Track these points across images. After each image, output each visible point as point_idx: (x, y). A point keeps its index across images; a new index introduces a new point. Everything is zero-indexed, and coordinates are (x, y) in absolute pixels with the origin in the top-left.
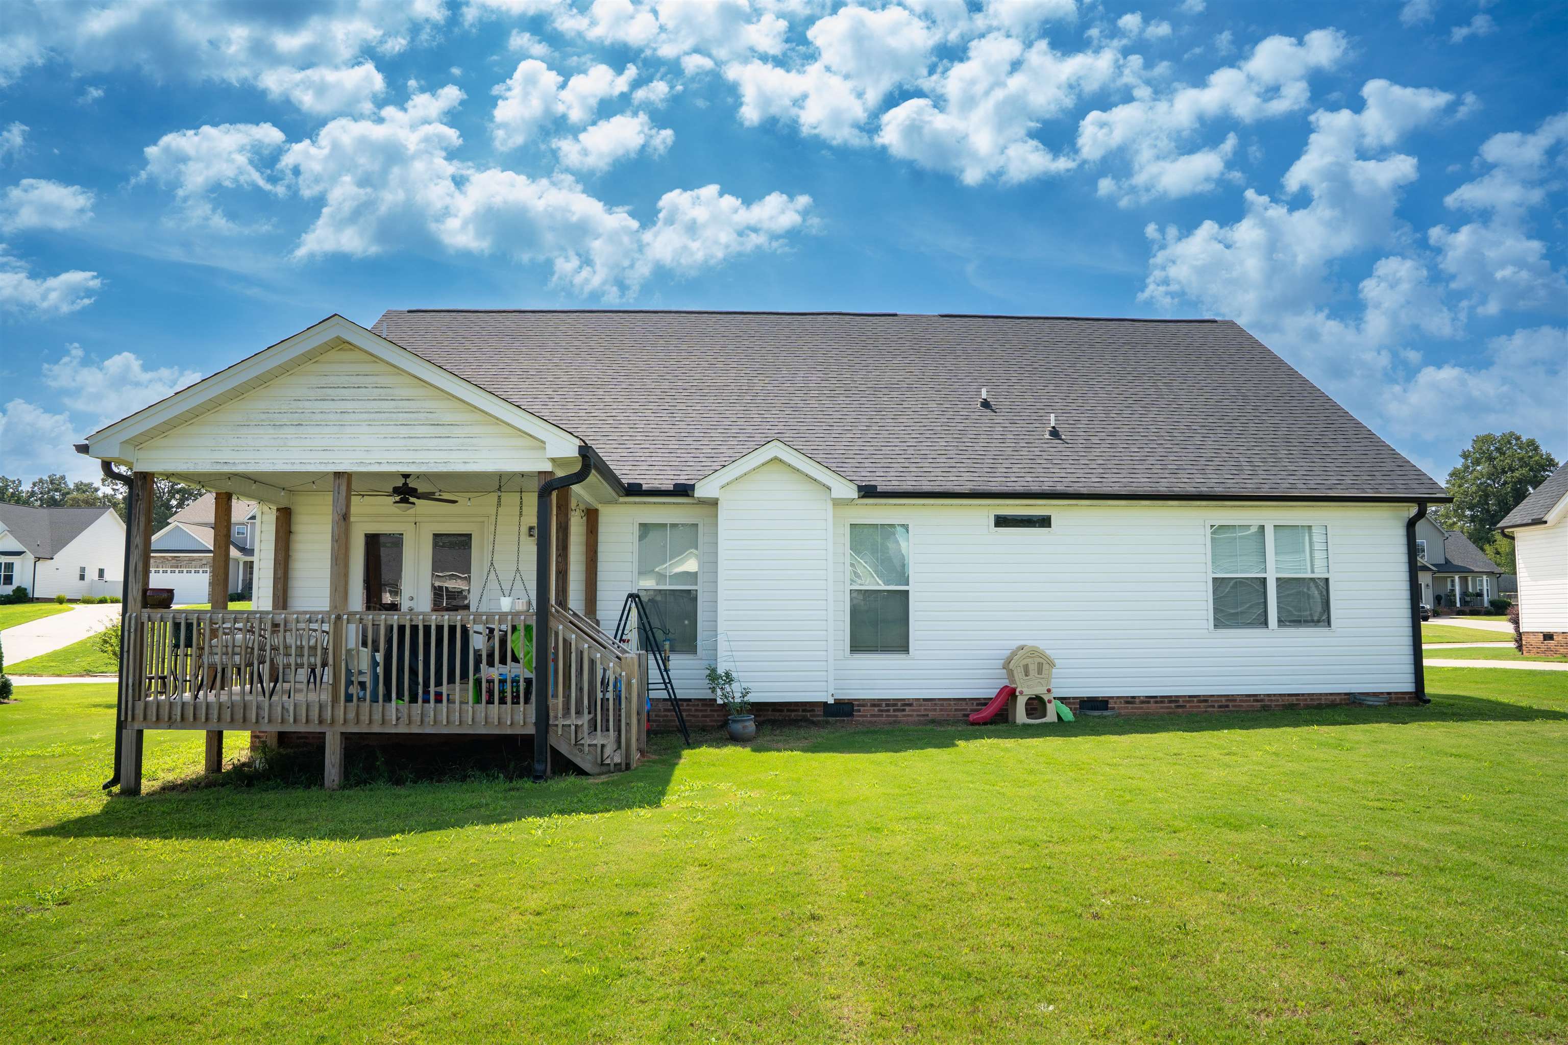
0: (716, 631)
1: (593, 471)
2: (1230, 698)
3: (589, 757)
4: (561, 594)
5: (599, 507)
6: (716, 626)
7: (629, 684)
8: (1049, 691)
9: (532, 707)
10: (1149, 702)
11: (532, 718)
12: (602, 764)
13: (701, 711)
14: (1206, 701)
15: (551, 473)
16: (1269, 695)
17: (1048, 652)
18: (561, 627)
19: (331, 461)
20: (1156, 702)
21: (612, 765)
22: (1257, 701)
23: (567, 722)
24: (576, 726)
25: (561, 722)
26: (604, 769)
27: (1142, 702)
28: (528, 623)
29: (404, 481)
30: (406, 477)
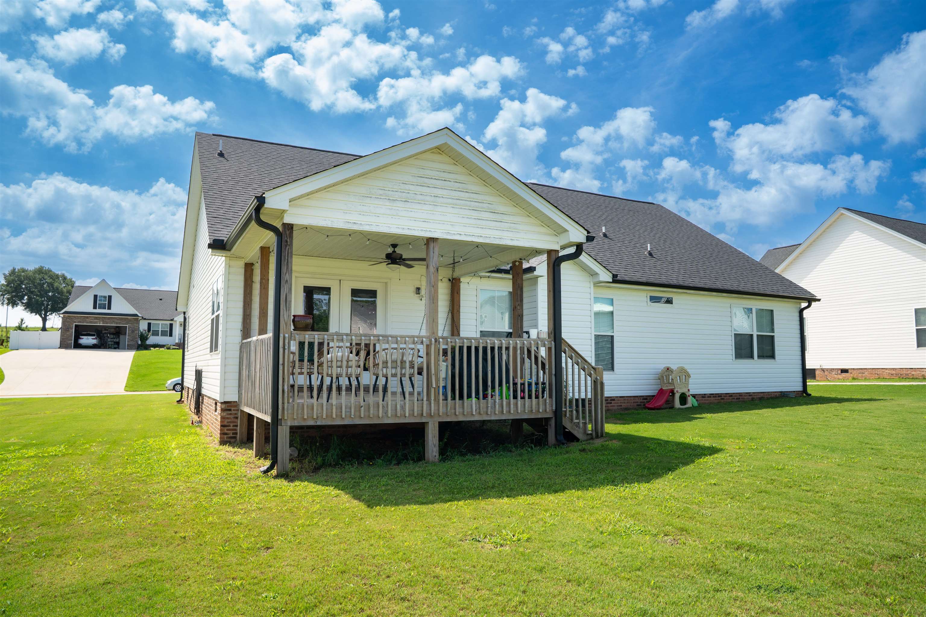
2: (740, 394)
5: (461, 277)
8: (689, 390)
9: (553, 400)
10: (710, 397)
14: (732, 396)
15: (558, 251)
16: (754, 393)
17: (688, 370)
20: (713, 397)
22: (750, 396)
27: (708, 397)
29: (393, 249)
30: (394, 246)
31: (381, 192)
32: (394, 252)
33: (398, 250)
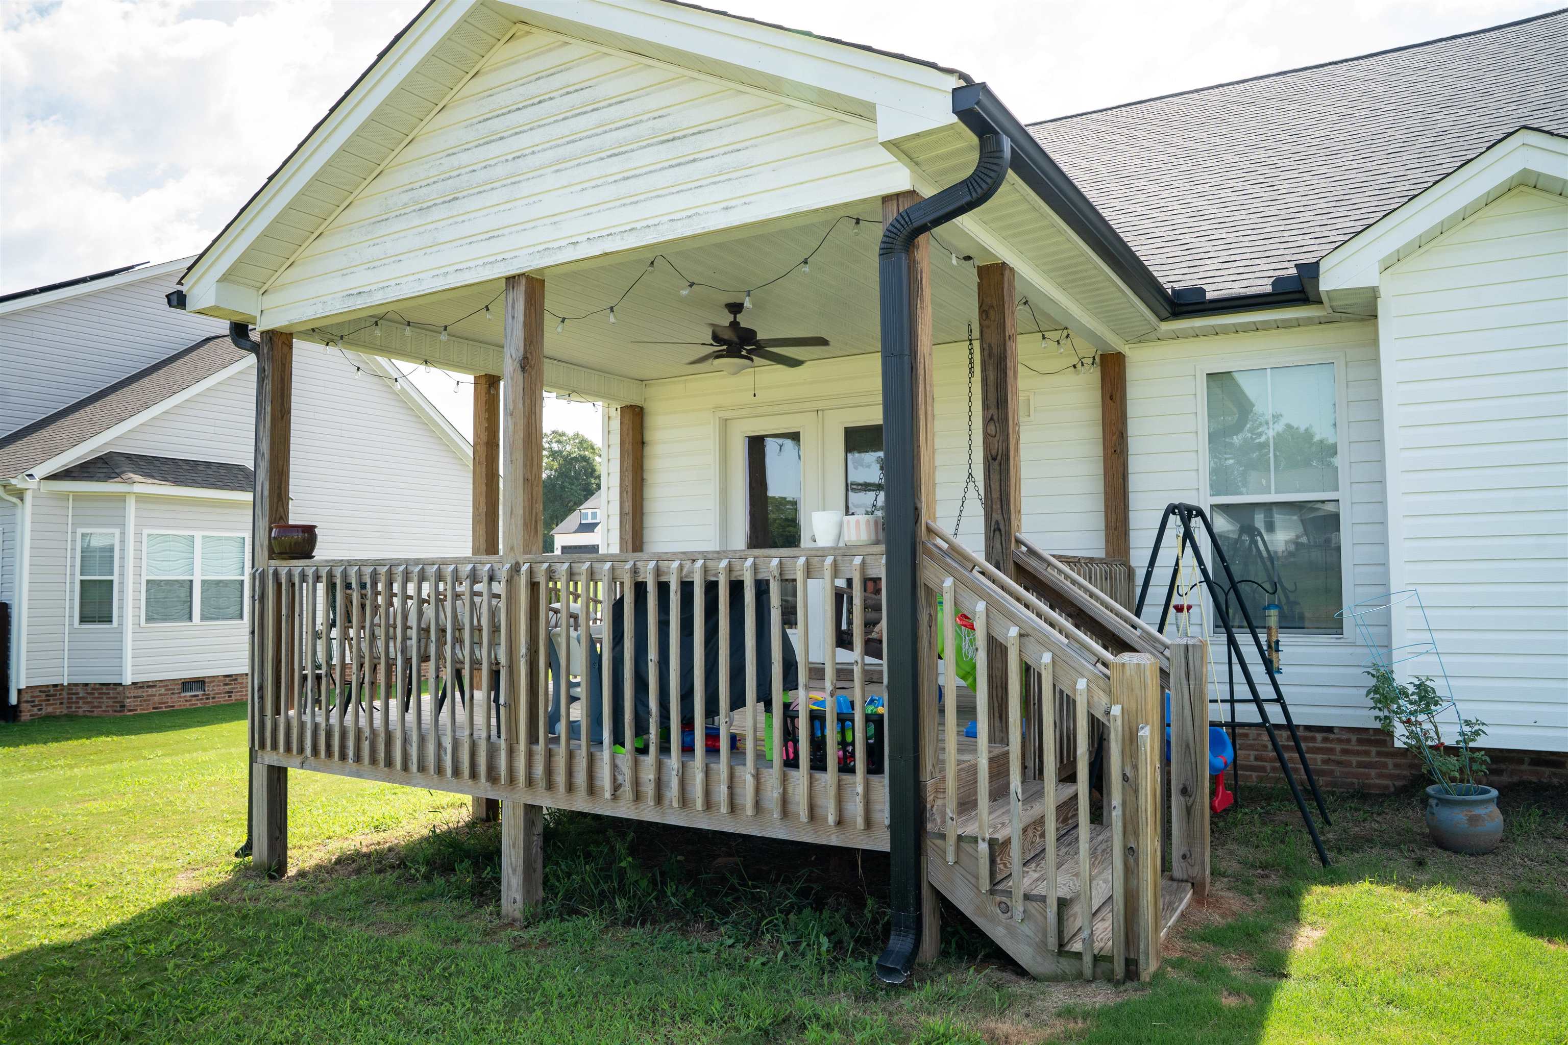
0: (1386, 585)
1: (1011, 174)
3: (1027, 929)
4: (997, 506)
5: (1125, 349)
6: (1387, 574)
7: (1131, 739)
9: (882, 786)
11: (883, 814)
12: (1062, 949)
13: (1358, 753)
15: (912, 193)
18: (948, 582)
19: (500, 257)
21: (1087, 959)
23: (970, 829)
24: (992, 843)
25: (954, 829)
26: (1066, 965)
28: (873, 573)
29: (731, 318)
30: (735, 308)
31: (405, 198)
32: (734, 325)
33: (744, 321)
